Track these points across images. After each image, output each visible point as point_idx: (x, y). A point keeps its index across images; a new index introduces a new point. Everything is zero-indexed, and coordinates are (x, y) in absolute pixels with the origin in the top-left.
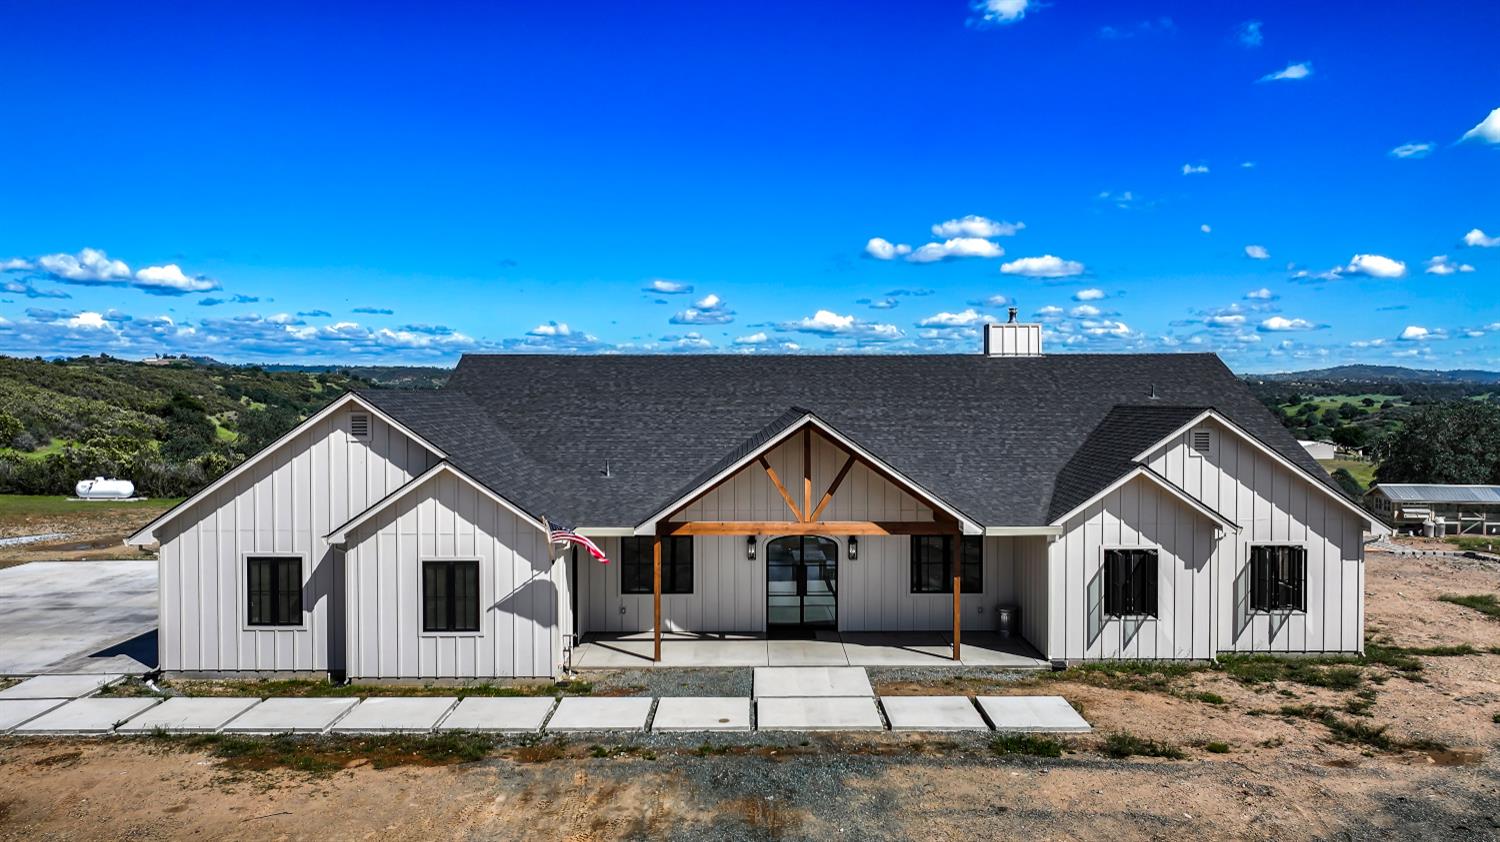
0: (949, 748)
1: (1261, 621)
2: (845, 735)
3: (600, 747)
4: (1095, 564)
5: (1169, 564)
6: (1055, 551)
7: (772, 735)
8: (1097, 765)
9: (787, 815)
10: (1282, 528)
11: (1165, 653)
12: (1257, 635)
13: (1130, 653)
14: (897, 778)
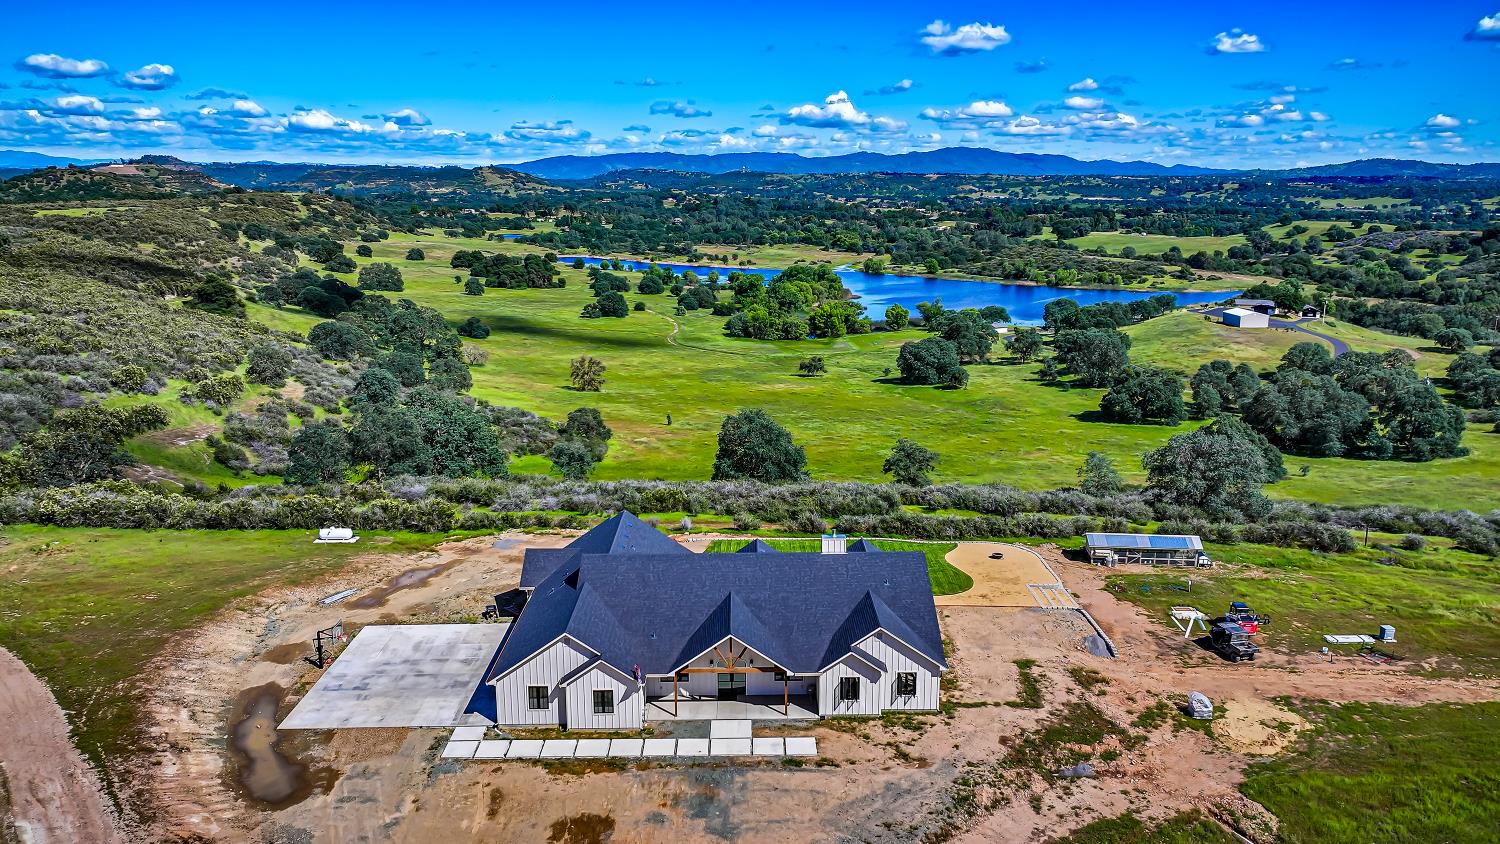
0: (769, 763)
1: (901, 700)
2: (738, 757)
3: (663, 763)
4: (837, 683)
5: (864, 681)
6: (821, 679)
7: (714, 757)
8: (811, 771)
9: (716, 791)
10: (911, 666)
11: (862, 712)
12: (899, 704)
13: (849, 713)
14: (750, 776)
